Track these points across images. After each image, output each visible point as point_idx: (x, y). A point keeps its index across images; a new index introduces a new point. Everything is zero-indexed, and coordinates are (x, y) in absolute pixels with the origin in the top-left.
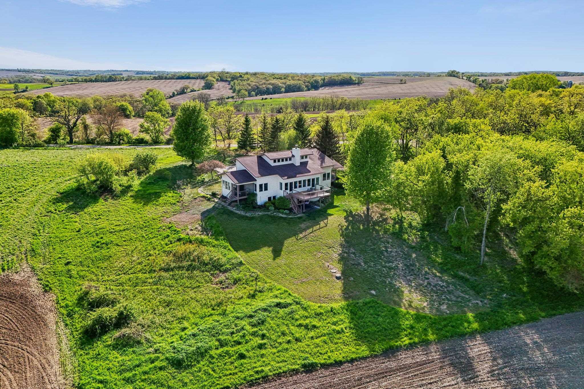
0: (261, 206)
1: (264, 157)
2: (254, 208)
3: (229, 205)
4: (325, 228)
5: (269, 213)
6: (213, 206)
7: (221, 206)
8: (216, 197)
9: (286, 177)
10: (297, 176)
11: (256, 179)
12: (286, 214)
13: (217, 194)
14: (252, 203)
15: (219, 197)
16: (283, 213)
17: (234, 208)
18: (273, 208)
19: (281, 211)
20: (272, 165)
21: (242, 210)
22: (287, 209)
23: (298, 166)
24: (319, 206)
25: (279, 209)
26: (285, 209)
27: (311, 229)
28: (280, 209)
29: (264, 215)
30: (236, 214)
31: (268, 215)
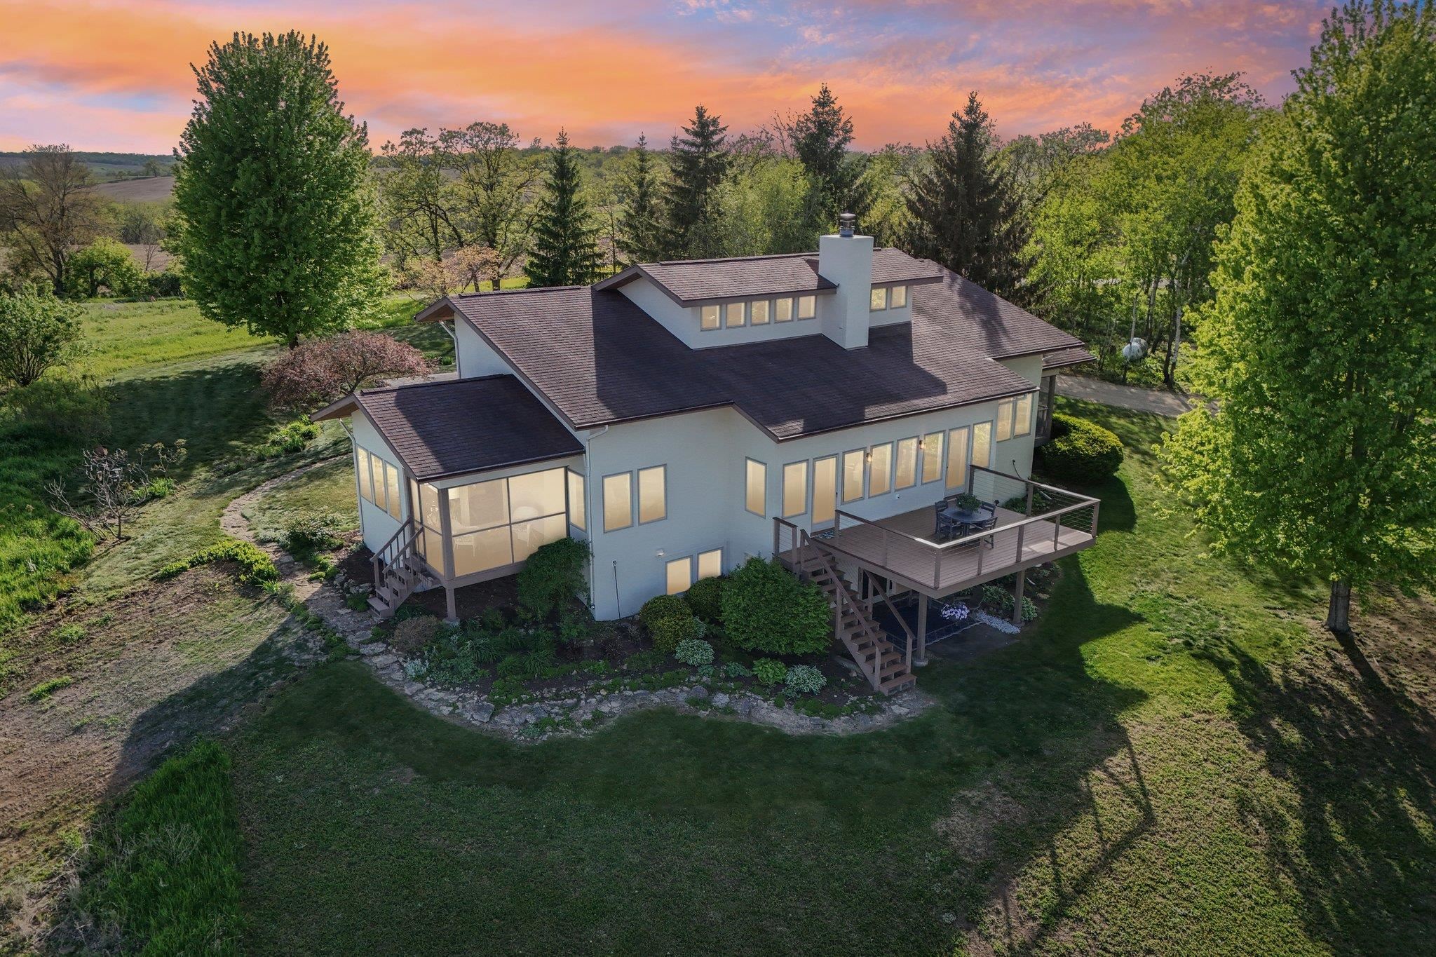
0: (620, 626)
1: (644, 298)
2: (567, 652)
3: (385, 631)
4: (1145, 846)
5: (680, 697)
6: (262, 650)
7: (315, 643)
8: (310, 565)
9: (797, 426)
10: (870, 412)
11: (581, 436)
12: (802, 700)
13: (323, 545)
14: (553, 617)
15: (331, 560)
16: (778, 692)
17: (412, 667)
18: (703, 653)
19: (767, 670)
20: (694, 345)
21: (467, 686)
22: (805, 660)
23: (859, 351)
24: (1009, 615)
25: (750, 657)
26: (791, 660)
27: (1041, 870)
28: (757, 654)
29: (634, 727)
30: (419, 718)
31: (666, 714)
